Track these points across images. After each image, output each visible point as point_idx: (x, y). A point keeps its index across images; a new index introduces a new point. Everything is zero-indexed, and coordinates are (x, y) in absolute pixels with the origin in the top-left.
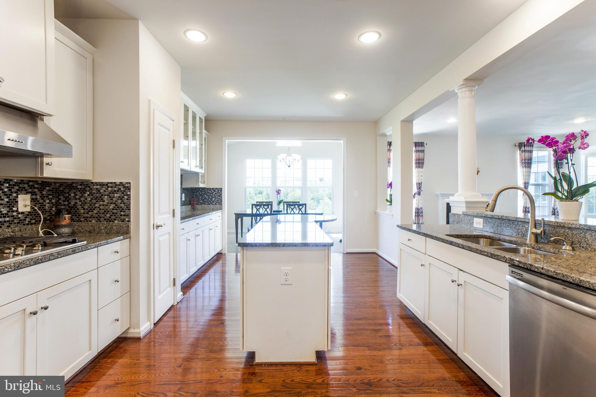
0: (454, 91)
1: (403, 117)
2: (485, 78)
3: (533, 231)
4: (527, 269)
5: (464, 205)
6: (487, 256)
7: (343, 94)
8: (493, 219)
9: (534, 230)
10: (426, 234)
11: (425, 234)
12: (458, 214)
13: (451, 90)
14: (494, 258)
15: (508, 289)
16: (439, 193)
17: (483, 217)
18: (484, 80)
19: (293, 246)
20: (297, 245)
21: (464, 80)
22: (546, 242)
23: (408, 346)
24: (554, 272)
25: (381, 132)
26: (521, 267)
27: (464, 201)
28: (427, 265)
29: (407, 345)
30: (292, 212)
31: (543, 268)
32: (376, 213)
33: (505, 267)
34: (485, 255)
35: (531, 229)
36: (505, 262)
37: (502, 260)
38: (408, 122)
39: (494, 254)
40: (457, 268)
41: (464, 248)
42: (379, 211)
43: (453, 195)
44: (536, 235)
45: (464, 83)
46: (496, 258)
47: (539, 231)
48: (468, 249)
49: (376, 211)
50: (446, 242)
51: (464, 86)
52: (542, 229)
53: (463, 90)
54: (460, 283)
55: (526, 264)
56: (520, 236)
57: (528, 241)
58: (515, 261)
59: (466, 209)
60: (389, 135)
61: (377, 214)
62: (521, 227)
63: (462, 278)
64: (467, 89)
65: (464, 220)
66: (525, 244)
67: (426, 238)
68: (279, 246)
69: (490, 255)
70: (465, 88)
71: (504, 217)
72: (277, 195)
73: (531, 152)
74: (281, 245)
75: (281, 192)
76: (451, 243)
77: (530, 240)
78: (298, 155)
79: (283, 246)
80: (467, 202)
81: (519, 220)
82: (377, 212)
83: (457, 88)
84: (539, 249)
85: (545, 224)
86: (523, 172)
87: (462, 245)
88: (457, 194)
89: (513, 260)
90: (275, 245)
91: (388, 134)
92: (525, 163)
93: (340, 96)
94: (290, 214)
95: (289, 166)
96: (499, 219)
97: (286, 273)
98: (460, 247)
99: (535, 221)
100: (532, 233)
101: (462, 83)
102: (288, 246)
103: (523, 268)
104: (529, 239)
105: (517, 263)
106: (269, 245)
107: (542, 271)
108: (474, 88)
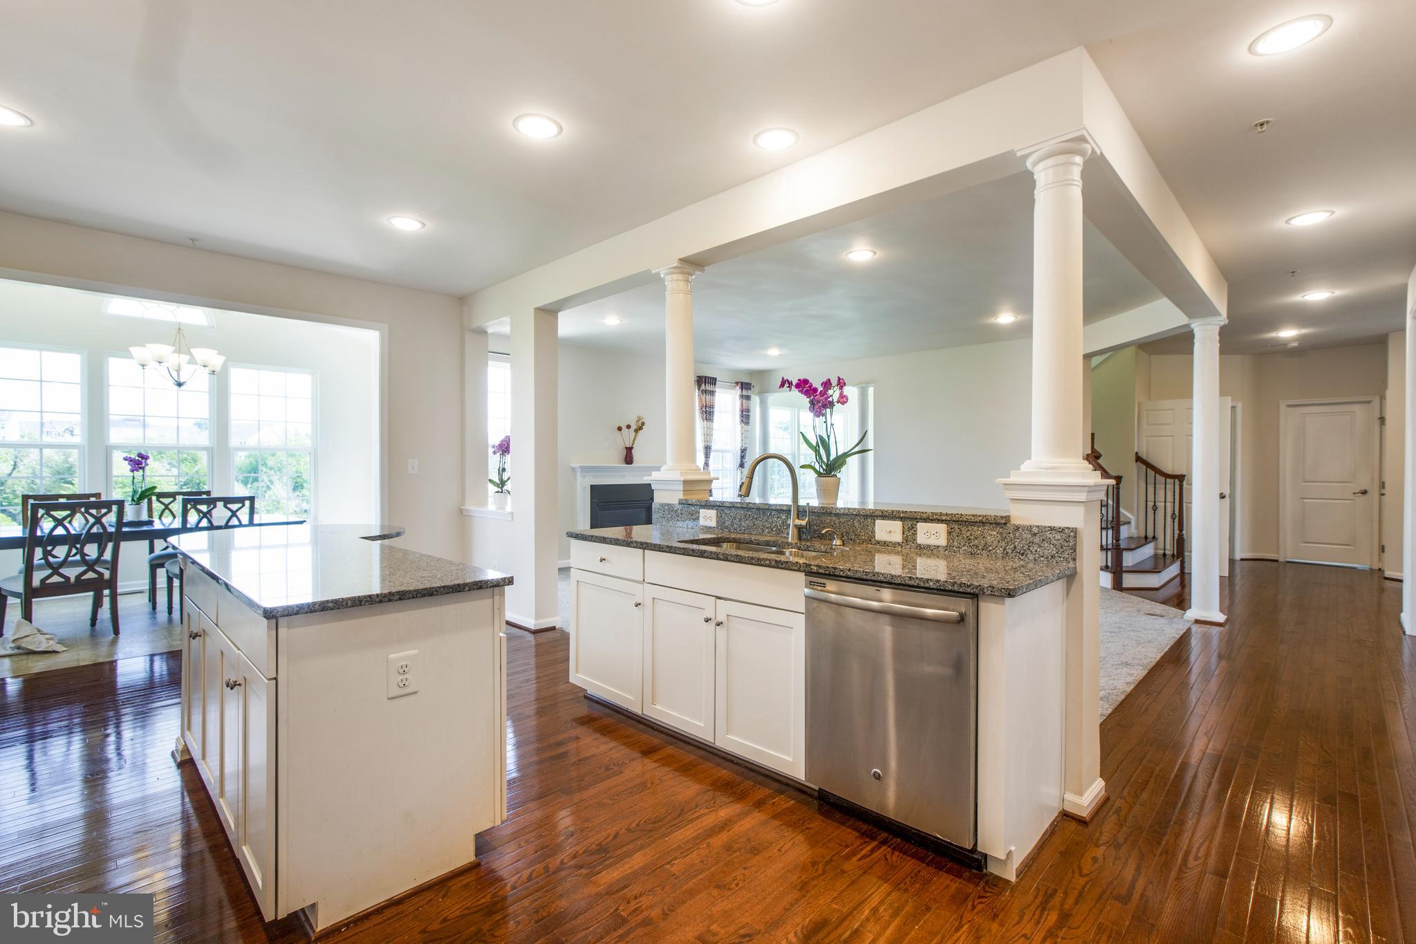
0: (658, 274)
1: (542, 302)
2: (709, 265)
3: (796, 524)
4: (830, 575)
5: (681, 488)
6: (769, 566)
7: (417, 221)
8: (733, 509)
9: (798, 522)
10: (646, 543)
11: (642, 544)
12: (669, 505)
13: (653, 272)
14: (781, 568)
15: (804, 612)
16: (578, 465)
17: (717, 506)
18: (705, 268)
19: (424, 596)
20: (435, 593)
21: (679, 259)
22: (809, 538)
23: (630, 762)
24: (863, 572)
25: (476, 325)
26: (821, 574)
27: (682, 479)
28: (648, 602)
29: (627, 762)
30: (204, 523)
31: (849, 570)
32: (461, 511)
33: (801, 577)
34: (766, 566)
35: (794, 521)
36: (799, 570)
37: (793, 568)
38: (548, 313)
39: (780, 561)
40: (713, 596)
41: (727, 560)
42: (469, 506)
43: (658, 469)
44: (800, 529)
45: (679, 265)
46: (784, 566)
47: (804, 523)
48: (735, 560)
49: (463, 507)
50: (691, 553)
51: (678, 271)
52: (807, 519)
53: (675, 277)
54: (720, 619)
55: (828, 567)
56: (773, 533)
57: (790, 540)
58: (812, 567)
59: (684, 494)
60: (492, 334)
61: (465, 513)
62: (775, 519)
63: (724, 609)
64: (680, 277)
65: (682, 514)
66: (788, 544)
67: (644, 552)
68: (390, 600)
69: (773, 563)
70: (678, 275)
71: (751, 505)
72: (132, 471)
73: (712, 393)
74: (395, 598)
75: (148, 461)
76: (702, 554)
77: (793, 539)
78: (216, 352)
79: (400, 599)
80: (686, 482)
81: (774, 508)
82: (467, 510)
83: (666, 271)
84: (807, 549)
85: (813, 511)
86: (704, 428)
87: (724, 554)
88: (664, 466)
89: (810, 565)
90: (378, 600)
91: (490, 331)
92: (706, 413)
93: (406, 224)
94: (197, 528)
95: (180, 384)
96: (742, 508)
97: (404, 667)
98: (720, 559)
99: (798, 507)
100: (796, 526)
101: (676, 265)
102: (413, 597)
103: (825, 574)
104: (791, 536)
105: (815, 568)
106: (361, 601)
107: (849, 574)
108: (690, 277)
